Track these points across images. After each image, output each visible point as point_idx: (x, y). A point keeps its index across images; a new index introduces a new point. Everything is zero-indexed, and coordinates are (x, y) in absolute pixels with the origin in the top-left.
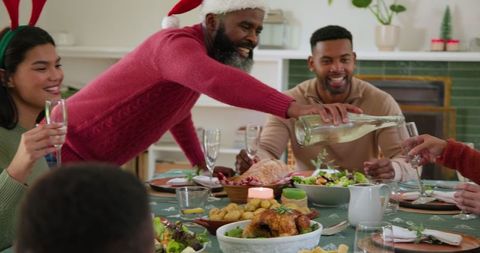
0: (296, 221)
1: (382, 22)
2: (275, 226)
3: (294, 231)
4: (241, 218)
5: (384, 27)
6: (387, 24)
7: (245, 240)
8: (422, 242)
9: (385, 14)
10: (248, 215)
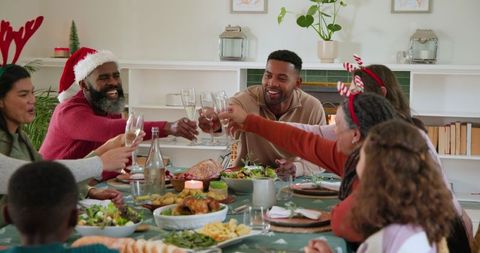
0: (208, 205)
1: (323, 38)
2: (193, 207)
3: (205, 211)
4: (174, 203)
5: (324, 42)
6: (327, 40)
7: (172, 217)
8: (294, 217)
9: (326, 32)
10: (179, 200)
